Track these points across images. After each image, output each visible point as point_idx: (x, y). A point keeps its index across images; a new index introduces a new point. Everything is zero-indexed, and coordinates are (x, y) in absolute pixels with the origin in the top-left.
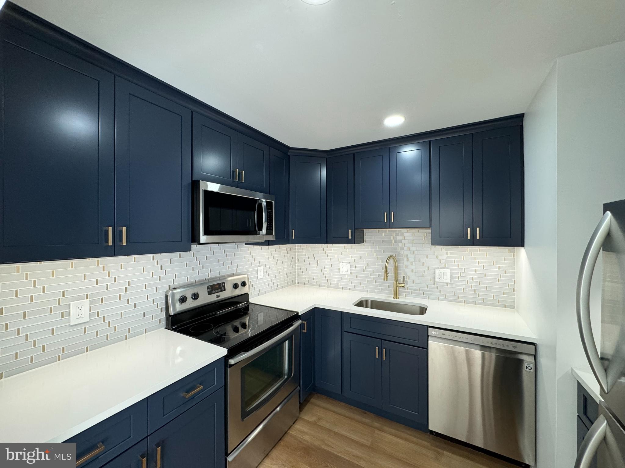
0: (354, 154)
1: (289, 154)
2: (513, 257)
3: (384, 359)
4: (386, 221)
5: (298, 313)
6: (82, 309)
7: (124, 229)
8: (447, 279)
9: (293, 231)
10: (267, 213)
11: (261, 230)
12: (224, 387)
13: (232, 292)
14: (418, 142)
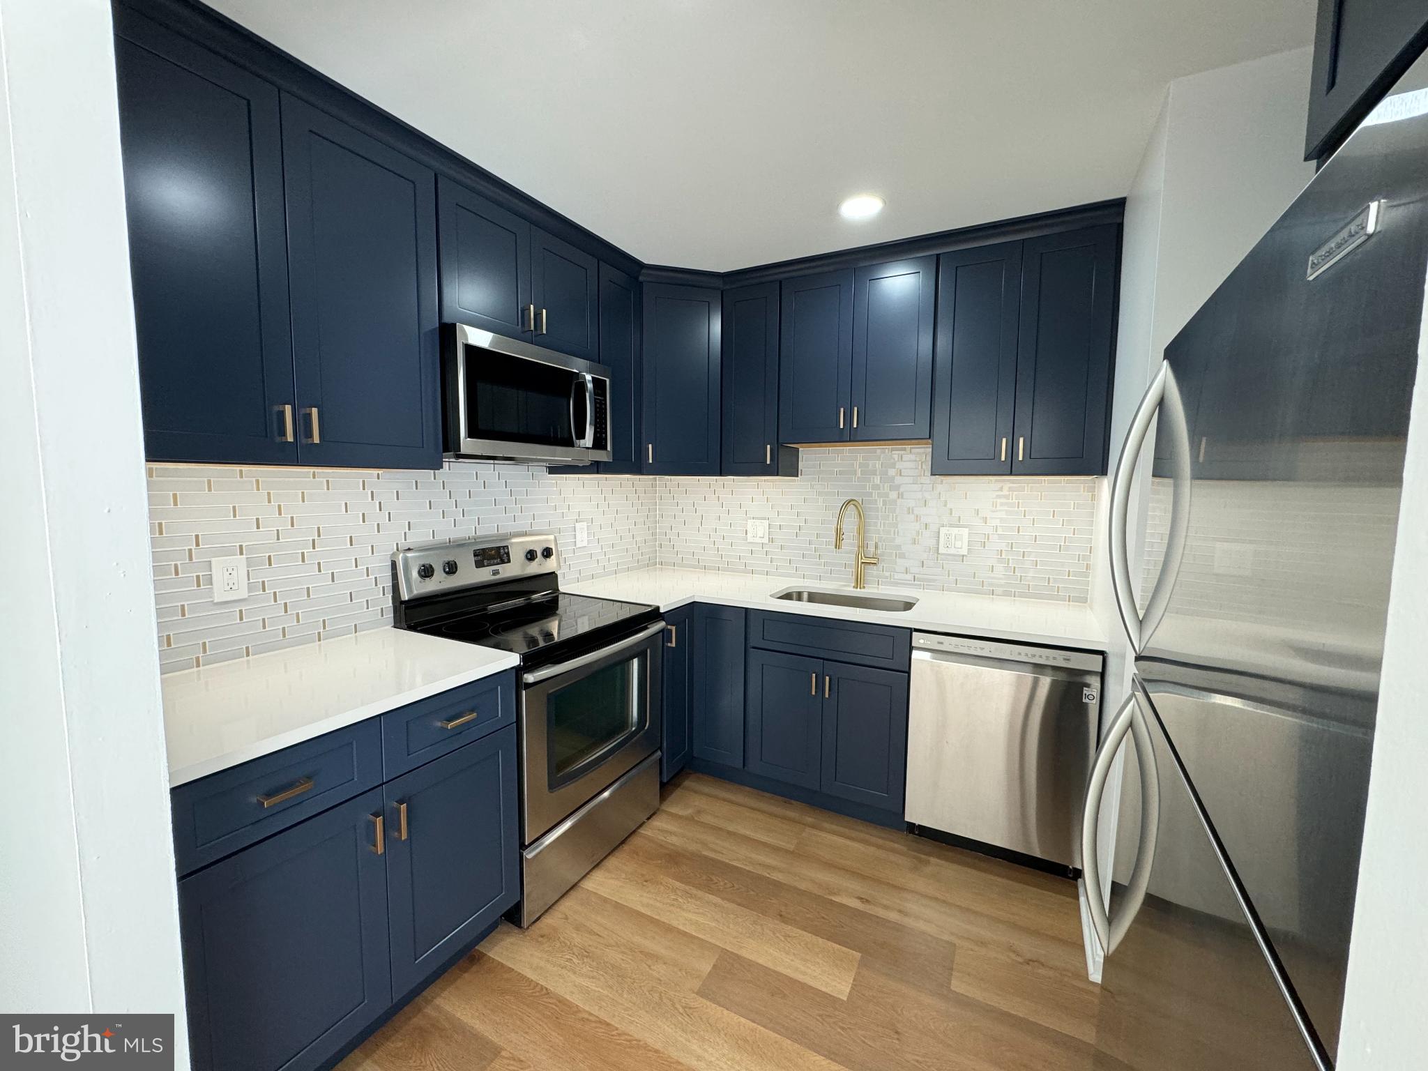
0: (781, 282)
1: (641, 278)
2: (1092, 500)
3: (827, 696)
4: (842, 427)
5: (658, 608)
6: (234, 573)
7: (315, 411)
8: (961, 548)
9: (650, 446)
10: (596, 403)
11: (583, 437)
12: (515, 724)
13: (523, 566)
14: (912, 256)
